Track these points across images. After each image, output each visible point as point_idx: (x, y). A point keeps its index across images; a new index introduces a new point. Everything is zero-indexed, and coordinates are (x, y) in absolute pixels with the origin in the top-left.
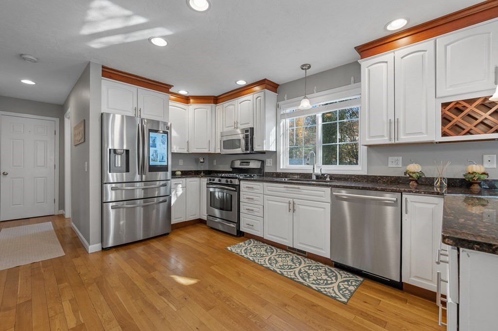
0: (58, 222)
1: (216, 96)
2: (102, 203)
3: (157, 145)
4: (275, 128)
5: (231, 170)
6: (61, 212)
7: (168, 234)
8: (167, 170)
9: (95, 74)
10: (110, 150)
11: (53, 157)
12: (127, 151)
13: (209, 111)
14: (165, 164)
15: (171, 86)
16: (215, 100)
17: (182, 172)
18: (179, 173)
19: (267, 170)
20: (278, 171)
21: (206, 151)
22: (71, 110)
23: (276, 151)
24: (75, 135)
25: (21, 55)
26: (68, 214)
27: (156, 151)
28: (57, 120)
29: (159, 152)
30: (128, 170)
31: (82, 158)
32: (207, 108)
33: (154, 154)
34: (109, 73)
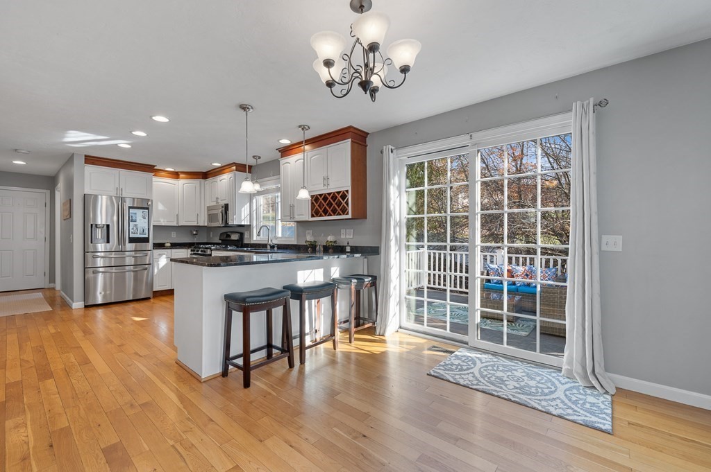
0: (48, 293)
1: (205, 171)
2: (85, 268)
3: (138, 220)
4: (248, 204)
5: (220, 242)
6: (52, 285)
7: (149, 298)
8: (148, 242)
9: (78, 161)
10: (92, 225)
11: (43, 230)
12: (108, 226)
13: (198, 186)
14: (146, 236)
15: (154, 166)
16: (205, 175)
17: (171, 244)
18: (169, 245)
19: (246, 242)
20: (252, 242)
21: (195, 224)
22: (61, 185)
23: (250, 225)
24: (64, 210)
25: (16, 150)
26: (58, 286)
27: (136, 225)
28: (48, 192)
29: (139, 226)
30: (108, 242)
31: (68, 231)
32: (196, 182)
33: (135, 228)
34: (90, 160)
